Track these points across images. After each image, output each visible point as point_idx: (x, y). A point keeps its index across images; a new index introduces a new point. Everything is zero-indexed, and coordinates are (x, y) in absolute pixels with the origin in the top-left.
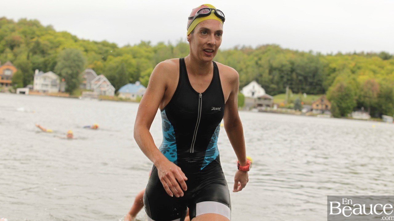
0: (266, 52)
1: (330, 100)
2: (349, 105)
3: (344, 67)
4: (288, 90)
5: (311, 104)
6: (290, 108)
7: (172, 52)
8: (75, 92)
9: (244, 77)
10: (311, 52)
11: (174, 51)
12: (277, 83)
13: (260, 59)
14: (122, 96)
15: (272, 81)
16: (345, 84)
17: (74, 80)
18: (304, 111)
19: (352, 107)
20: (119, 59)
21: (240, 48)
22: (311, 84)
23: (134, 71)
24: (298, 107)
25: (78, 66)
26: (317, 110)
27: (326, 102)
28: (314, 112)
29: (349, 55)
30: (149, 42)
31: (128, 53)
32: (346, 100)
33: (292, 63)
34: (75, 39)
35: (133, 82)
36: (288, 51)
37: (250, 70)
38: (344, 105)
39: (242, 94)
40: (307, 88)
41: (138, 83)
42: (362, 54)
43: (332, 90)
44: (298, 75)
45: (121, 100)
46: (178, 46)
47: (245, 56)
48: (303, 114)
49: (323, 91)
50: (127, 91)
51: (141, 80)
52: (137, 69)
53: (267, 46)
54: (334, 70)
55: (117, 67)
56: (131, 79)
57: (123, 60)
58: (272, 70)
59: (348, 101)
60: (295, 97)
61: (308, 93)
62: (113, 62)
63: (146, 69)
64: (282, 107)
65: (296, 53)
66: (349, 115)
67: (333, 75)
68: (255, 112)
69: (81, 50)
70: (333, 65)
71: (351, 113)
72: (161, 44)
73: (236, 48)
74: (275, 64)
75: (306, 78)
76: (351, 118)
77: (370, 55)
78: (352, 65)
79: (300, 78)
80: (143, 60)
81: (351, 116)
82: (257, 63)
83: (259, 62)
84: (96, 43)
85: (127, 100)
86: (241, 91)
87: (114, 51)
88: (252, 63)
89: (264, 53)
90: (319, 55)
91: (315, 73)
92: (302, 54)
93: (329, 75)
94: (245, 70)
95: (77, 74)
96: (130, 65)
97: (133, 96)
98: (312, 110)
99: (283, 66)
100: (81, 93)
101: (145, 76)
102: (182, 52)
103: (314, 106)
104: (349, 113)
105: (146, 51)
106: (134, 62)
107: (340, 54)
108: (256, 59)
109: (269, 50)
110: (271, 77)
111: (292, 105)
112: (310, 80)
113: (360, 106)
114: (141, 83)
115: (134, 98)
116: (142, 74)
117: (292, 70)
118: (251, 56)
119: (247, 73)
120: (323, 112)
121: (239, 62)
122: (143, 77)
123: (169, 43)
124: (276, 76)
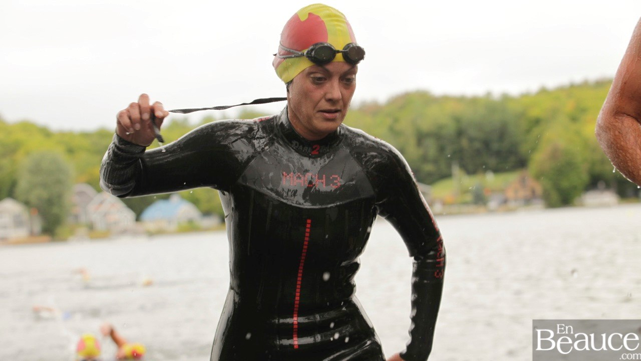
0: (406, 106)
1: (538, 177)
2: (575, 182)
3: (554, 113)
4: (456, 170)
5: (502, 191)
6: (465, 203)
8: (60, 230)
10: (489, 94)
12: (435, 162)
13: (396, 120)
14: (148, 226)
15: (424, 159)
16: (562, 143)
17: (55, 210)
18: (493, 204)
19: (580, 185)
22: (498, 154)
24: (479, 199)
25: (59, 182)
26: (516, 200)
27: (532, 183)
28: (512, 204)
29: (561, 89)
32: (569, 173)
33: (458, 120)
34: (46, 133)
36: (445, 99)
38: (565, 184)
40: (492, 161)
41: (175, 199)
42: (585, 85)
43: (539, 159)
44: (471, 140)
47: (368, 119)
48: (491, 212)
49: (522, 163)
50: (159, 215)
53: (408, 94)
54: (537, 122)
58: (421, 138)
59: (572, 176)
60: (471, 182)
61: (497, 170)
64: (452, 204)
65: (461, 100)
66: (576, 200)
67: (536, 131)
69: (59, 152)
70: (535, 113)
71: (580, 197)
74: (426, 125)
75: (486, 144)
76: (582, 205)
78: (569, 106)
79: (477, 145)
81: (581, 201)
82: (391, 129)
83: (396, 127)
84: (85, 135)
85: (158, 233)
89: (402, 108)
90: (506, 98)
91: (502, 132)
92: (474, 101)
93: (528, 131)
95: (60, 196)
98: (505, 201)
99: (441, 127)
100: (72, 232)
103: (510, 194)
107: (543, 91)
108: (389, 121)
109: (411, 102)
110: (421, 152)
111: (469, 198)
112: (495, 146)
113: (595, 182)
114: (182, 198)
115: (173, 227)
117: (460, 133)
118: (380, 118)
120: (528, 201)
124: (431, 148)
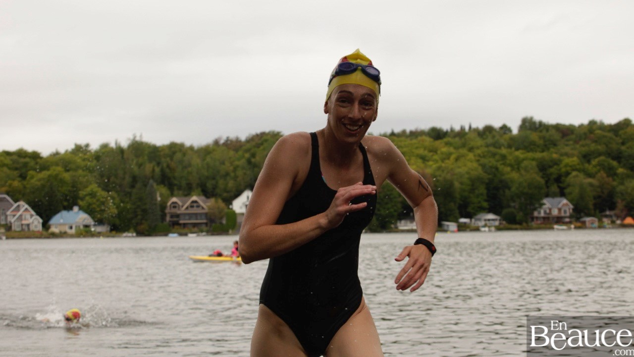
0: (262, 144)
2: (392, 210)
7: (123, 157)
9: (231, 184)
11: (125, 156)
13: (253, 155)
14: (54, 229)
19: (396, 214)
20: (45, 174)
21: (222, 142)
23: (70, 191)
30: (87, 146)
31: (57, 164)
32: (387, 203)
35: (69, 208)
37: (240, 173)
39: (232, 209)
41: (76, 209)
42: (403, 134)
45: (54, 236)
46: (130, 147)
47: (232, 153)
50: (62, 221)
51: (81, 203)
52: (73, 187)
53: (263, 134)
55: (43, 186)
56: (65, 204)
57: (50, 176)
59: (389, 206)
62: (36, 179)
63: (86, 187)
66: (393, 226)
71: (395, 224)
72: (105, 146)
73: (216, 142)
76: (397, 231)
77: (414, 134)
80: (80, 172)
81: (396, 228)
82: (249, 162)
83: (253, 160)
85: (62, 235)
86: (231, 207)
87: (37, 163)
88: (242, 162)
89: (258, 146)
94: (232, 174)
96: (62, 182)
97: (71, 228)
101: (86, 195)
102: (137, 156)
104: (393, 223)
105: (84, 160)
106: (67, 176)
108: (247, 155)
109: (266, 141)
113: (408, 212)
114: (81, 208)
115: (73, 231)
116: (82, 193)
118: (240, 153)
119: (236, 178)
121: (223, 163)
122: (82, 199)
123: (116, 144)
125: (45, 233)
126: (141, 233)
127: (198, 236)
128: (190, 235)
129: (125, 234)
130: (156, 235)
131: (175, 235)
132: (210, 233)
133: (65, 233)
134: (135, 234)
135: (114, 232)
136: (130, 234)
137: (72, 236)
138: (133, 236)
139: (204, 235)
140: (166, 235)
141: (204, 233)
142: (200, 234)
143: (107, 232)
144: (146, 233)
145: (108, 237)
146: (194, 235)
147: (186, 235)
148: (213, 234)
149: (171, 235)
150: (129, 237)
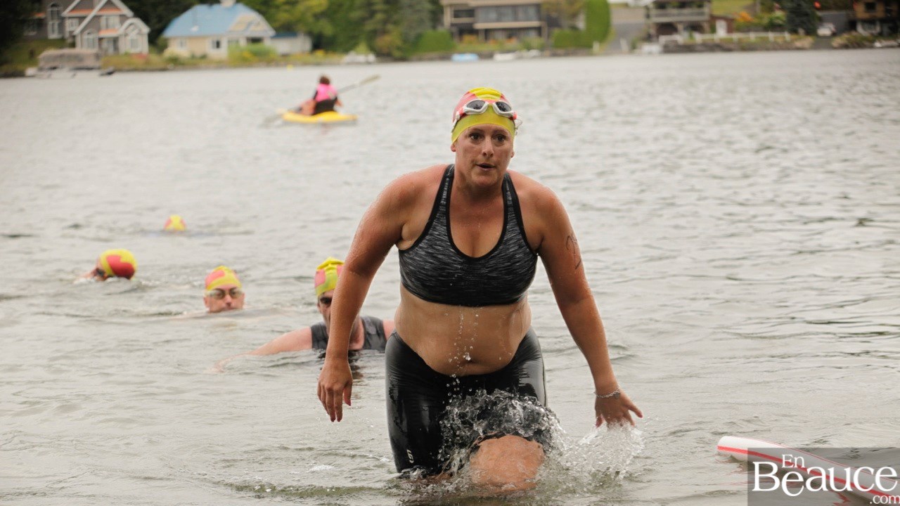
45: (176, 64)
50: (195, 29)
68: (650, 53)
85: (196, 63)
97: (218, 44)
98: (852, 25)
100: (32, 57)
103: (860, 11)
111: (779, 15)
115: (222, 53)
125: (155, 58)
126: (385, 56)
127: (520, 58)
128: (498, 57)
129: (348, 58)
130: (420, 59)
131: (468, 57)
132: (547, 53)
133: (204, 57)
134: (372, 57)
135: (320, 53)
136: (361, 58)
137: (220, 65)
138: (368, 63)
139: (534, 57)
140: (446, 57)
141: (534, 53)
142: (525, 53)
143: (303, 52)
144: (397, 54)
145: (305, 64)
146: (509, 56)
147: (489, 56)
148: (554, 55)
149: (457, 57)
150: (359, 64)
